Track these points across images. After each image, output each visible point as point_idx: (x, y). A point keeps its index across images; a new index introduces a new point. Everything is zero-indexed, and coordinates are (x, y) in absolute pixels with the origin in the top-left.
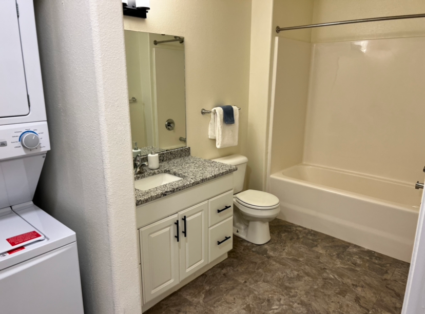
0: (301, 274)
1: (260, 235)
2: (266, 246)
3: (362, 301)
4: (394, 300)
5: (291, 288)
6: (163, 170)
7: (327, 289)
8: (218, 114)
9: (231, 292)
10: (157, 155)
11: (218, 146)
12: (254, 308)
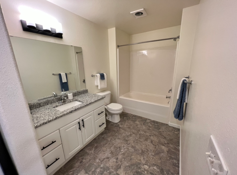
0: (132, 133)
1: (116, 120)
2: (119, 123)
3: (153, 142)
4: (164, 140)
5: (128, 140)
6: (75, 100)
7: (141, 139)
8: (98, 76)
9: (105, 146)
10: (72, 94)
11: (99, 88)
12: (114, 152)
